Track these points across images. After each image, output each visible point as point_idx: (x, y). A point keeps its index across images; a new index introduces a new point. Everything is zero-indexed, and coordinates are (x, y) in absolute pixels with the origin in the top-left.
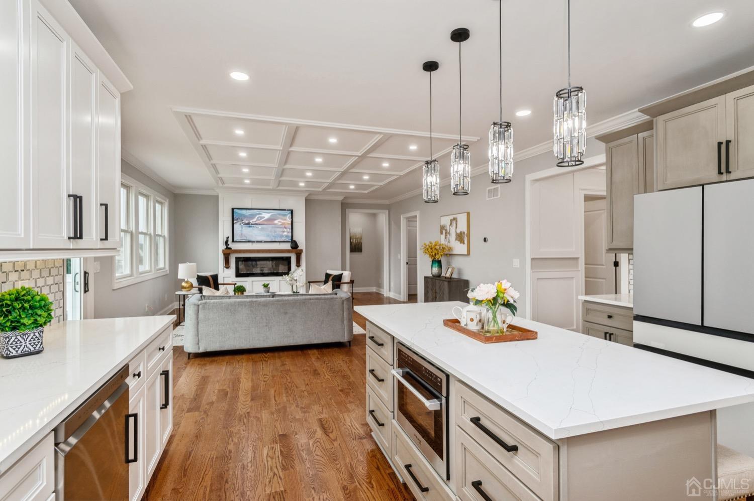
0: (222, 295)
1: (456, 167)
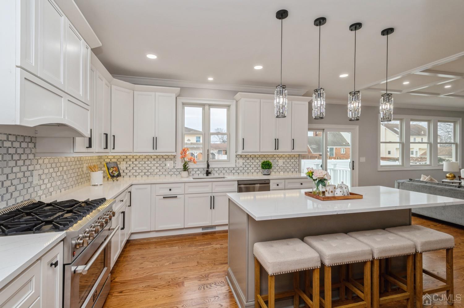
0: (427, 181)
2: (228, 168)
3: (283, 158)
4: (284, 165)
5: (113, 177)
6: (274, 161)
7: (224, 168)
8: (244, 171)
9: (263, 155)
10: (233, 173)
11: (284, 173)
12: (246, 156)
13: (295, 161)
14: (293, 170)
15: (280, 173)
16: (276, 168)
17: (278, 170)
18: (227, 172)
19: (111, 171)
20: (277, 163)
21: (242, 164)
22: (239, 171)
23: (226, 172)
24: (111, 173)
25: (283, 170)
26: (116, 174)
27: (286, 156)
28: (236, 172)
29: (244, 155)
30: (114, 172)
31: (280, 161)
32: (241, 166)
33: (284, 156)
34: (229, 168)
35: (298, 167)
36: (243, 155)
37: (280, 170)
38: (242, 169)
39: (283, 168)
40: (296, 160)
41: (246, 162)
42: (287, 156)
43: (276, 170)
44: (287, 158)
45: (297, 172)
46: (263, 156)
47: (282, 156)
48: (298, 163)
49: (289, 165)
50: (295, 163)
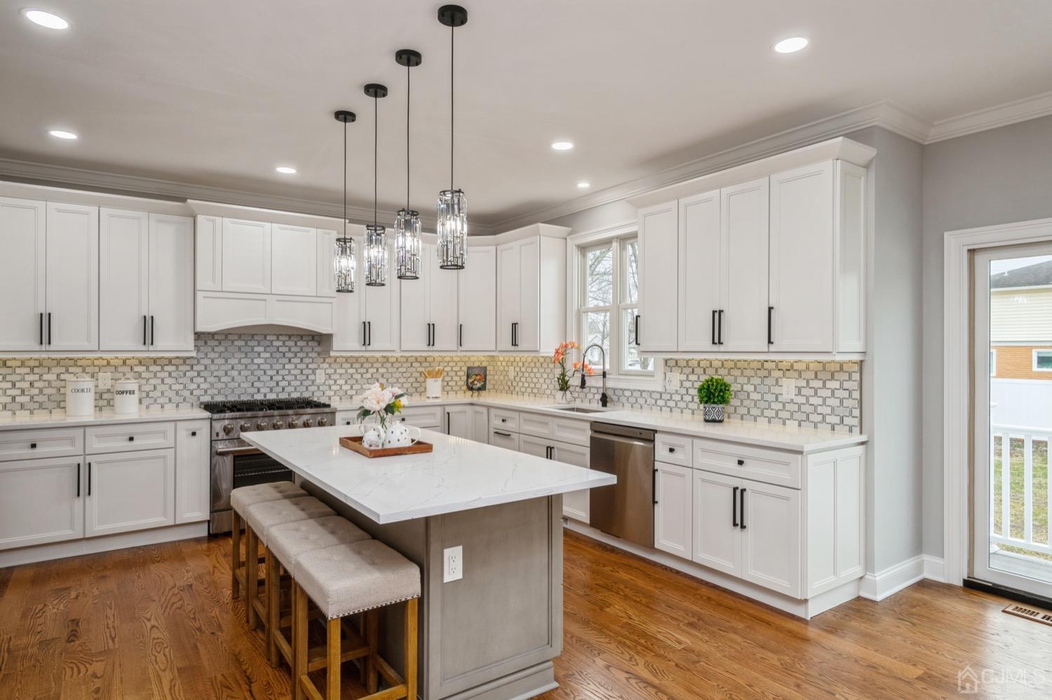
1: (401, 239)
2: (648, 391)
3: (796, 375)
4: (802, 400)
5: (471, 389)
6: (767, 381)
7: (641, 392)
8: (682, 405)
9: (732, 361)
10: (659, 408)
11: (800, 425)
12: (687, 362)
13: (841, 387)
14: (836, 420)
15: (784, 424)
16: (774, 405)
17: (781, 414)
18: (648, 402)
19: (470, 381)
20: (776, 390)
21: (679, 385)
22: (671, 404)
23: (646, 401)
24: (471, 383)
25: (796, 416)
26: (479, 385)
27: (808, 368)
28: (666, 405)
29: (684, 360)
30: (476, 382)
31: (784, 381)
32: (677, 391)
33: (801, 367)
34: (651, 393)
35: (856, 412)
36: (680, 360)
37: (787, 415)
38: (677, 397)
39: (795, 408)
40: (846, 385)
41: (687, 380)
42: (811, 366)
43: (772, 414)
44: (811, 375)
45: (851, 431)
46: (732, 365)
47: (792, 366)
48: (856, 395)
49: (820, 401)
50: (846, 394)
